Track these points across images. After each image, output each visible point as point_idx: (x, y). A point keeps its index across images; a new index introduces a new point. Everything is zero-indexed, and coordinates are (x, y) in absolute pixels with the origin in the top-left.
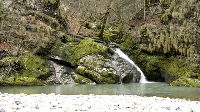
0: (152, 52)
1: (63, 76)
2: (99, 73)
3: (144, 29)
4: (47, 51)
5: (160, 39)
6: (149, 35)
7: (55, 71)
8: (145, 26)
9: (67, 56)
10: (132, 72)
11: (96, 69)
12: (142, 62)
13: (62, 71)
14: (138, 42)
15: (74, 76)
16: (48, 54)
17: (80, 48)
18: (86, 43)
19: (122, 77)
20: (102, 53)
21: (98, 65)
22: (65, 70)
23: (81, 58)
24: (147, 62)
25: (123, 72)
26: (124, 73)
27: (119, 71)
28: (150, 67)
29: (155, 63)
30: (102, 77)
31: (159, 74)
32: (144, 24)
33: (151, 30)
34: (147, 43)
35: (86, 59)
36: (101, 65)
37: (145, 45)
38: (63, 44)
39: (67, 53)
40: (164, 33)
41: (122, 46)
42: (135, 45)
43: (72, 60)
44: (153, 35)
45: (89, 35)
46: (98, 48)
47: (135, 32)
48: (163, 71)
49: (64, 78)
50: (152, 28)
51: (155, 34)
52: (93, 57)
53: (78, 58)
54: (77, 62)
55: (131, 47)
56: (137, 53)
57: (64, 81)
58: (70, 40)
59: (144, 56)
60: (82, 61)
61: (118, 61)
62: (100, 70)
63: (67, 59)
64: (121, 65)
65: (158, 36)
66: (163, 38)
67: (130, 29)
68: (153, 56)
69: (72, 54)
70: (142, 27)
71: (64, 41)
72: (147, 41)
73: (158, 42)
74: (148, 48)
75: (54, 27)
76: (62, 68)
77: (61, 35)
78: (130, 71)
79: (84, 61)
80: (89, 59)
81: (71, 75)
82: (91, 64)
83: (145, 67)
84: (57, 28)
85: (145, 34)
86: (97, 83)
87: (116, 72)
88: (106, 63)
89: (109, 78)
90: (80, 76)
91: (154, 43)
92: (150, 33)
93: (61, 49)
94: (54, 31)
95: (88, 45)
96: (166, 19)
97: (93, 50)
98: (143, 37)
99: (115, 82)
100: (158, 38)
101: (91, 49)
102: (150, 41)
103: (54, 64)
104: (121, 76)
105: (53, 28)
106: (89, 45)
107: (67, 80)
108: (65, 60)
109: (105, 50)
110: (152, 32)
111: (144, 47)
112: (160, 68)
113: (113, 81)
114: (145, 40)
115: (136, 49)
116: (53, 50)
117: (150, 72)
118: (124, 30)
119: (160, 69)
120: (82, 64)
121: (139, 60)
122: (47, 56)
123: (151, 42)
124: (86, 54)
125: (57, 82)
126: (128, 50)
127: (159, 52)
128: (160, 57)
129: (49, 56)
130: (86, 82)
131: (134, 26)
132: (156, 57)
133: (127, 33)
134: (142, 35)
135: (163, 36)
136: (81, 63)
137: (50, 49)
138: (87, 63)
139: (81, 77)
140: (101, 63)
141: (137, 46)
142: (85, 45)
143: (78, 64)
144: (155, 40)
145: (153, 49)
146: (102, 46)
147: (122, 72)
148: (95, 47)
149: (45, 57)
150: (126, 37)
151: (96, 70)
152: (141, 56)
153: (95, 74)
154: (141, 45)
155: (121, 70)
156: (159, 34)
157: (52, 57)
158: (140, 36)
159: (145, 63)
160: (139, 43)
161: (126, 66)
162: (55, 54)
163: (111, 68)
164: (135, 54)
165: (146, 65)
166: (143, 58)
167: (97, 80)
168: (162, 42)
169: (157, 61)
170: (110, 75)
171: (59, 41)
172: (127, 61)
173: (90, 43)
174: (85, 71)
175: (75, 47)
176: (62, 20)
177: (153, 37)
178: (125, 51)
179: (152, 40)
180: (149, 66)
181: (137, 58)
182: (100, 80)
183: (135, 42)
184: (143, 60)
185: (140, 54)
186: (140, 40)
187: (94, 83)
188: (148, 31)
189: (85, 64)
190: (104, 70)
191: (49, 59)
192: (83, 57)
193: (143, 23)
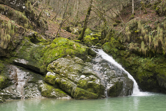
0: (145, 53)
1: (26, 86)
2: (76, 83)
3: (134, 24)
4: (9, 53)
5: (157, 36)
6: (141, 30)
7: (16, 80)
8: (135, 20)
9: (36, 59)
10: (121, 80)
11: (72, 76)
12: (131, 66)
13: (26, 78)
14: (126, 40)
15: (41, 86)
16: (11, 56)
17: (52, 48)
18: (60, 42)
19: (108, 88)
20: (80, 54)
21: (74, 71)
22: (31, 78)
23: (52, 62)
24: (139, 66)
25: (109, 80)
26: (111, 82)
27: (103, 79)
28: (143, 72)
29: (150, 68)
30: (79, 89)
31: (155, 82)
32: (133, 18)
33: (143, 25)
34: (139, 41)
35: (58, 63)
36: (79, 71)
37: (136, 44)
38: (32, 44)
39: (36, 55)
40: (163, 27)
41: (106, 46)
42: (123, 44)
43: (41, 64)
44: (147, 31)
45: (69, 38)
46: (75, 48)
47: (123, 28)
48: (162, 78)
49: (28, 89)
50: (145, 22)
51: (149, 29)
52: (68, 60)
53: (48, 61)
54: (47, 66)
55: (117, 48)
56: (125, 54)
57: (25, 94)
58: (43, 40)
59: (134, 59)
60: (53, 66)
61: (102, 66)
62: (76, 78)
63: (35, 63)
64: (105, 70)
65: (154, 31)
66: (161, 34)
67: (114, 26)
68: (146, 58)
69: (41, 57)
70: (131, 22)
71: (35, 41)
72: (139, 39)
73: (154, 39)
74: (140, 47)
75: (21, 24)
76: (27, 75)
77: (30, 34)
78: (119, 79)
79: (56, 65)
80: (62, 62)
81: (38, 84)
82: (65, 70)
83: (136, 73)
84: (25, 24)
85: (136, 30)
86: (72, 97)
87: (99, 81)
88: (86, 68)
89: (90, 90)
90: (48, 86)
91: (148, 41)
92: (142, 28)
93: (28, 50)
94: (21, 28)
95: (61, 45)
96: (164, 9)
97: (68, 50)
98: (133, 33)
99: (98, 96)
100: (154, 34)
101: (66, 50)
102: (143, 38)
103: (18, 70)
104: (106, 86)
105: (19, 24)
106: (64, 45)
107: (29, 93)
108: (32, 64)
109: (84, 51)
110: (145, 27)
111: (135, 46)
112: (158, 73)
113: (95, 94)
114: (136, 37)
115: (124, 49)
116: (17, 52)
117: (143, 79)
118: (107, 28)
119: (158, 75)
120: (53, 69)
121: (128, 64)
122: (10, 59)
123: (144, 40)
124: (60, 57)
125: (14, 96)
126: (113, 52)
127: (155, 53)
128: (157, 59)
129: (12, 60)
130: (57, 95)
131: (119, 22)
132: (151, 60)
133: (111, 31)
134: (132, 31)
135: (161, 30)
136: (51, 69)
137: (14, 50)
138: (60, 68)
139: (50, 87)
140: (78, 69)
141: (125, 45)
142: (58, 44)
143: (48, 70)
144: (150, 37)
145: (146, 49)
146: (81, 46)
147: (107, 80)
148: (72, 47)
149: (7, 60)
150: (111, 36)
151: (71, 78)
152: (131, 58)
153: (70, 84)
154: (130, 44)
155: (107, 78)
156: (156, 29)
157: (16, 61)
158: (129, 33)
159: (136, 68)
160: (128, 42)
161: (113, 72)
162: (20, 57)
163: (93, 75)
164: (122, 56)
165: (137, 70)
166: (133, 61)
167: (72, 92)
168: (161, 38)
169: (152, 65)
170: (90, 86)
171: (27, 40)
172: (113, 65)
173: (64, 42)
174: (56, 79)
175: (46, 48)
176: (35, 18)
177: (147, 33)
178: (109, 53)
179: (145, 37)
180: (141, 71)
181: (125, 61)
182: (76, 93)
183: (123, 40)
184: (133, 64)
185: (129, 56)
186: (129, 37)
187: (68, 98)
188: (139, 26)
189: (57, 70)
190: (83, 79)
191: (11, 64)
192: (56, 60)
193: (132, 16)
